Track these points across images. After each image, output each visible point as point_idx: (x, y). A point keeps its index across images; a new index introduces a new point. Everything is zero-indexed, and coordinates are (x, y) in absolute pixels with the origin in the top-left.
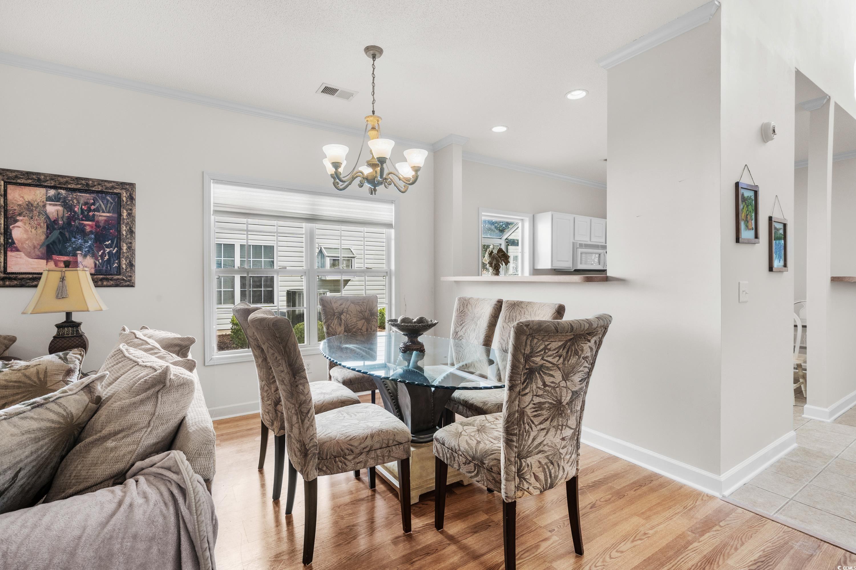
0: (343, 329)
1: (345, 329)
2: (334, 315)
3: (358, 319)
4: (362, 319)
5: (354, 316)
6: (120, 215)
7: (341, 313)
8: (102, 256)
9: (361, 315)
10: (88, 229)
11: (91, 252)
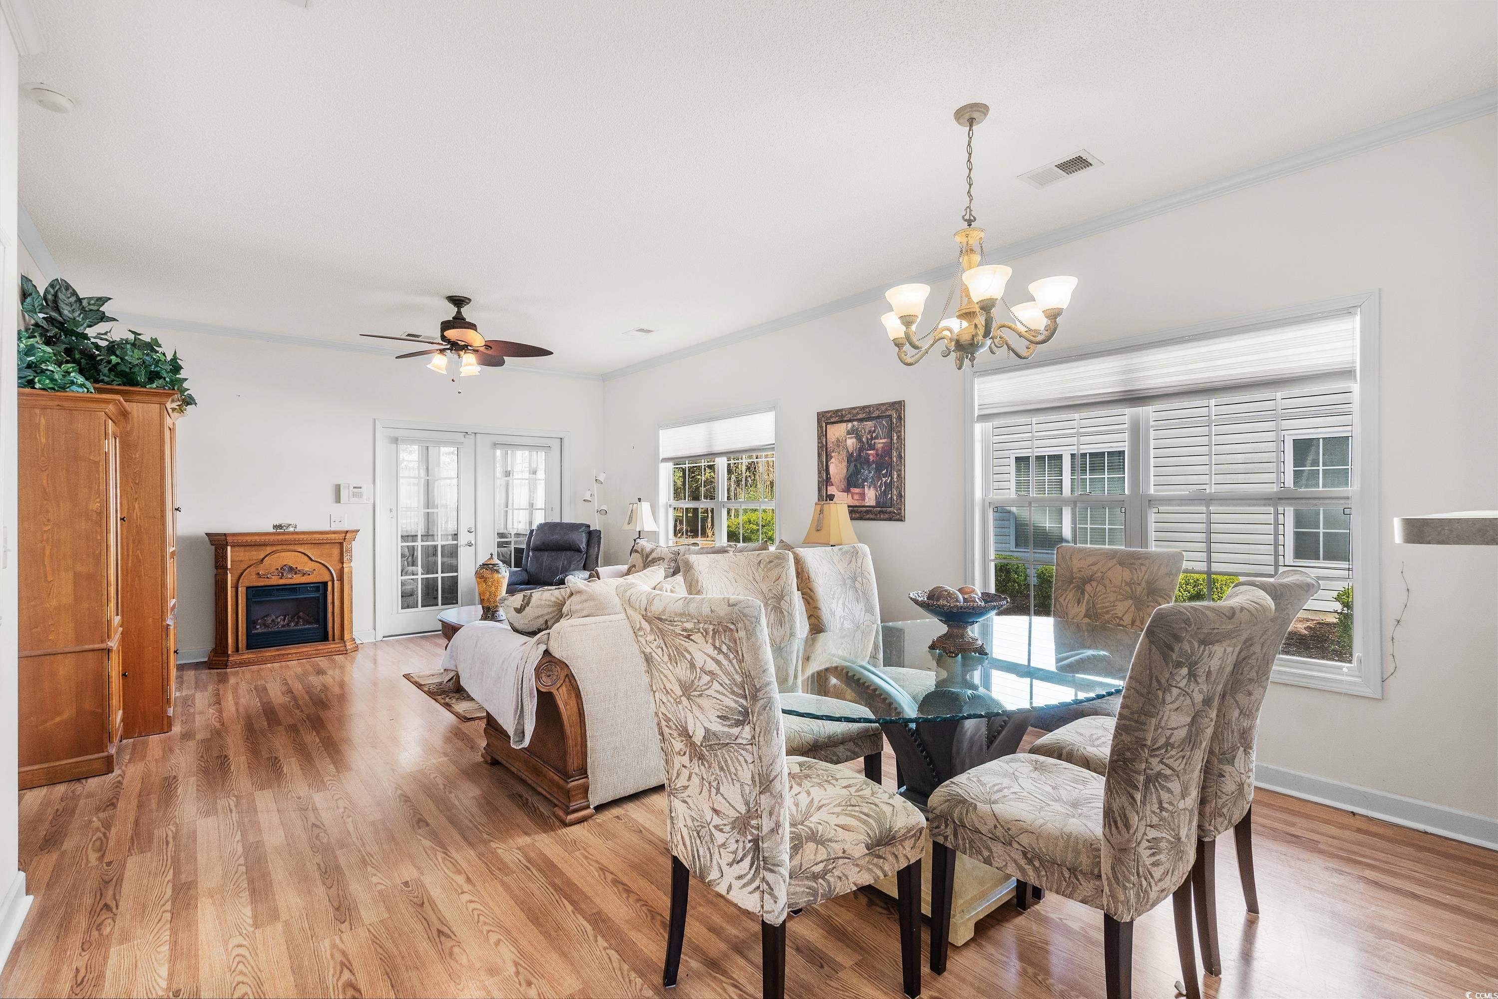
0: (1084, 611)
1: (1087, 611)
2: (1071, 582)
3: (1120, 597)
4: (1127, 599)
5: (1114, 589)
6: (892, 440)
7: (1088, 580)
8: (880, 487)
9: (1128, 589)
10: (871, 458)
11: (873, 484)
